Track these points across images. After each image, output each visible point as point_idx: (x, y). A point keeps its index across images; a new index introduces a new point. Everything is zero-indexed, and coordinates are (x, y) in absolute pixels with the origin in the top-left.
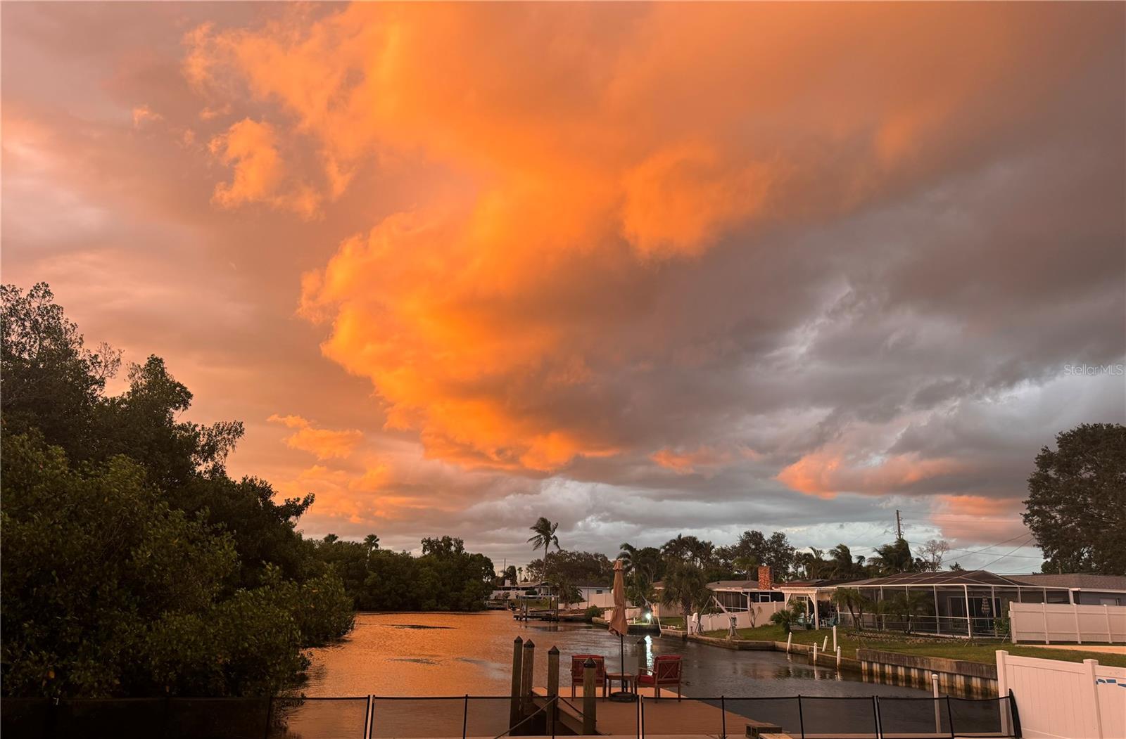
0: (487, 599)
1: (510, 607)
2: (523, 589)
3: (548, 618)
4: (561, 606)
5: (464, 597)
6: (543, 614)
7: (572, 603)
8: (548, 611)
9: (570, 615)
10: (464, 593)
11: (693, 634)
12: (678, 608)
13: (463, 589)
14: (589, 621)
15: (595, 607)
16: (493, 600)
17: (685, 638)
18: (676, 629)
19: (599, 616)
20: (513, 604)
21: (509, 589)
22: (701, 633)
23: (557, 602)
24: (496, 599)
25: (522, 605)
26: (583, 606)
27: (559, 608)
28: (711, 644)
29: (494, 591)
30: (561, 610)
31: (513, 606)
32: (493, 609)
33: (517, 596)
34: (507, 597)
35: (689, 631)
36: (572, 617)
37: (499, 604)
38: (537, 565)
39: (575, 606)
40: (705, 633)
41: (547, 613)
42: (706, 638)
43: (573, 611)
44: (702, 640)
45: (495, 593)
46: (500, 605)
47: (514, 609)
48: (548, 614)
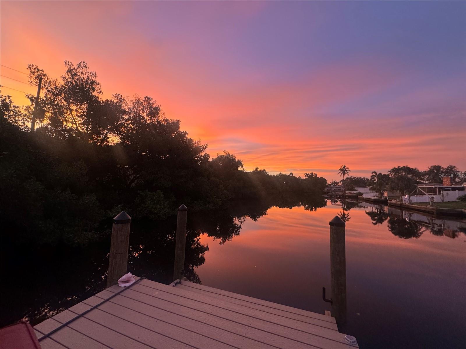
8: (342, 193)
9: (350, 195)
12: (398, 193)
14: (357, 197)
15: (359, 192)
17: (401, 205)
18: (396, 201)
19: (361, 195)
22: (410, 203)
30: (347, 193)
35: (403, 202)
39: (352, 192)
44: (411, 206)
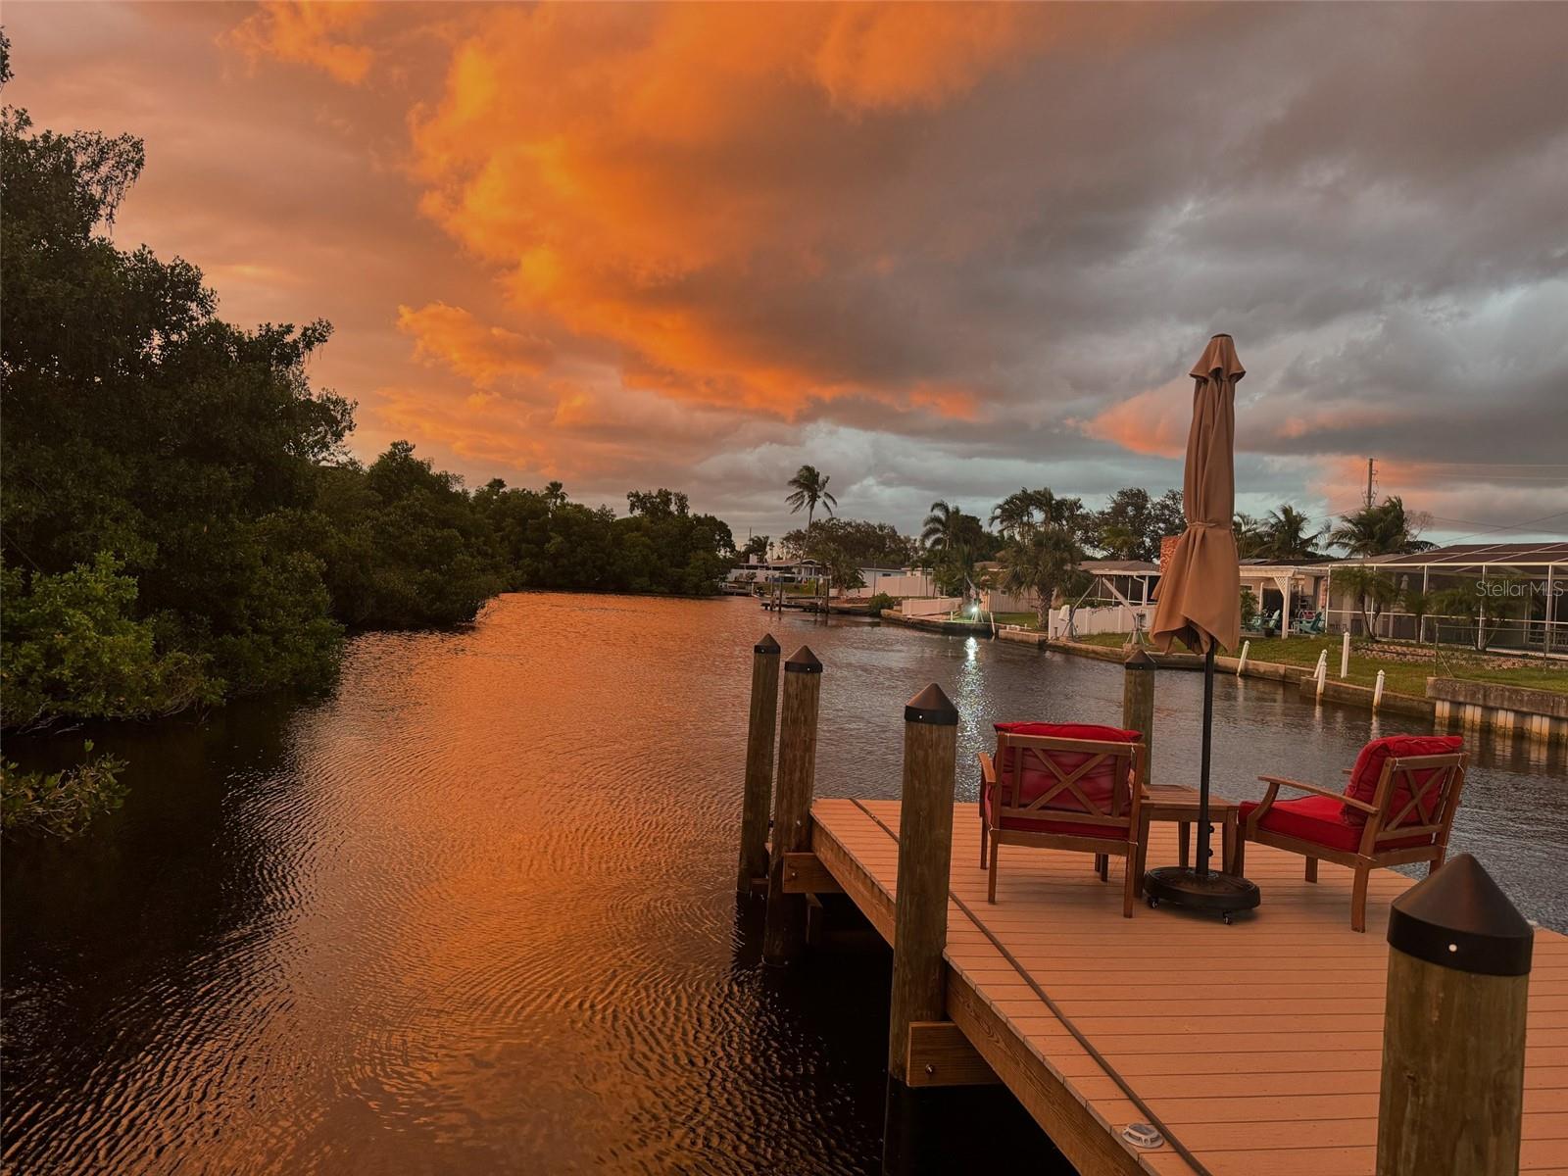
0: (724, 580)
1: (756, 593)
2: (775, 569)
3: (812, 609)
4: (833, 592)
5: (689, 575)
6: (805, 602)
7: (849, 588)
8: (814, 598)
9: (846, 605)
10: (688, 569)
11: (1057, 639)
12: (1034, 599)
13: (688, 564)
14: (878, 615)
15: (884, 595)
16: (730, 582)
17: (1043, 645)
18: (1024, 630)
19: (890, 608)
20: (760, 588)
21: (755, 568)
23: (827, 586)
24: (736, 581)
25: (774, 591)
26: (866, 593)
27: (831, 595)
28: (1092, 655)
29: (733, 570)
30: (833, 598)
31: (761, 590)
32: (732, 594)
33: (767, 579)
34: (752, 579)
35: (1051, 633)
36: (849, 608)
37: (740, 588)
38: (796, 537)
39: (853, 593)
40: (1080, 639)
41: (811, 600)
42: (1083, 646)
43: (851, 600)
44: (1074, 649)
45: (735, 573)
46: (742, 590)
47: (762, 595)
48: (812, 603)
